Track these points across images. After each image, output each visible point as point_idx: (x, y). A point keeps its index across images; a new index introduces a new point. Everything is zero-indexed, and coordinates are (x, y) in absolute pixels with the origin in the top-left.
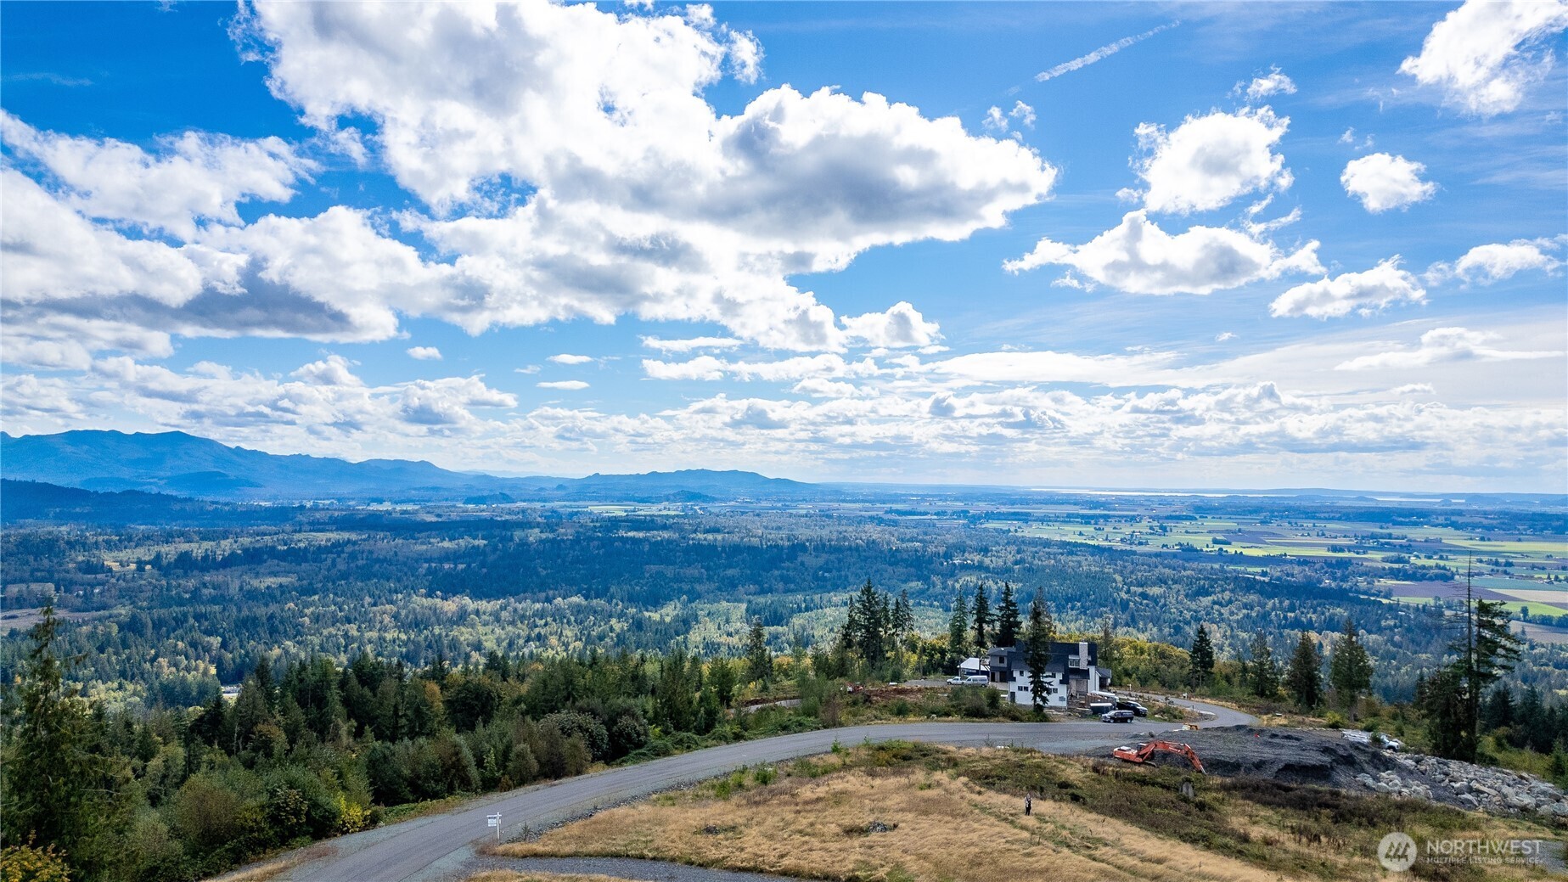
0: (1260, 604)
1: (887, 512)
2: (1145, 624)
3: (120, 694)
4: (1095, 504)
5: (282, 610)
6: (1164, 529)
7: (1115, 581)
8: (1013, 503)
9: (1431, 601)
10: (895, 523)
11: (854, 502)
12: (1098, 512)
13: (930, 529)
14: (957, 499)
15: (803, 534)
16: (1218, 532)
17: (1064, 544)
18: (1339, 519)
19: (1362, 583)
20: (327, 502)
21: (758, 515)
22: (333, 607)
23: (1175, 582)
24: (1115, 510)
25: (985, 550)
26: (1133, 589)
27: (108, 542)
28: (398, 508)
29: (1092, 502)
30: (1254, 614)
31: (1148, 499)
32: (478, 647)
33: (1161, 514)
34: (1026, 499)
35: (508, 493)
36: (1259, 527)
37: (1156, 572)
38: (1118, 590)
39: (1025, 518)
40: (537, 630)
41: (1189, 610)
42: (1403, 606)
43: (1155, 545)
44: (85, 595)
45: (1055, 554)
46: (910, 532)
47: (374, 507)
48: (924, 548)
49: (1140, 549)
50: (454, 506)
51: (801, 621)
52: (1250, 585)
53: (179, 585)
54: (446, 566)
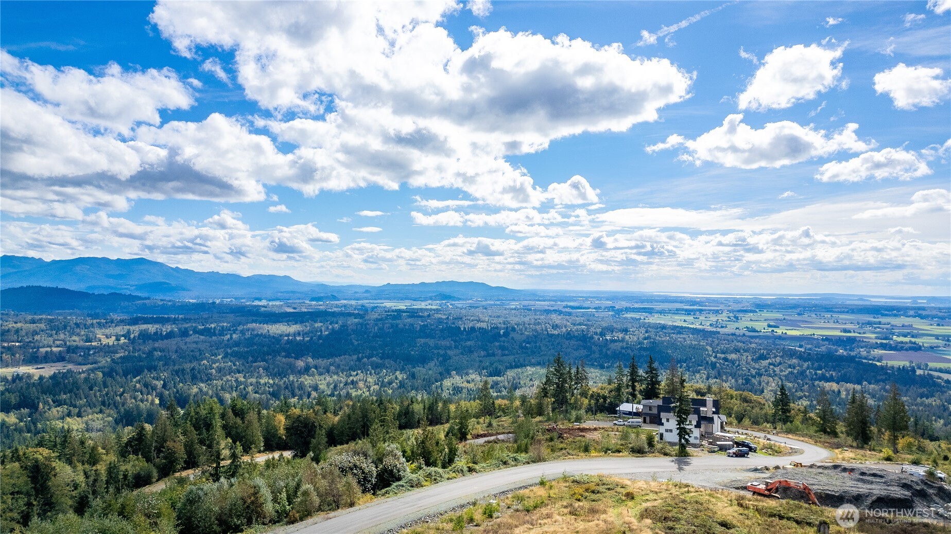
0: (799, 365)
1: (564, 307)
2: (727, 378)
3: (100, 416)
4: (693, 302)
5: (200, 365)
6: (737, 318)
7: (707, 350)
8: (642, 302)
9: (907, 364)
10: (570, 314)
11: (544, 301)
12: (695, 307)
13: (591, 318)
14: (608, 299)
15: (514, 320)
16: (771, 320)
17: (675, 327)
18: (847, 312)
19: (863, 352)
20: (229, 300)
21: (486, 309)
22: (230, 363)
23: (745, 351)
24: (706, 306)
25: (625, 331)
26: (719, 355)
27: (99, 323)
28: (271, 303)
29: (692, 301)
30: (796, 371)
31: (727, 299)
32: (316, 388)
33: (735, 309)
34: (651, 299)
35: (336, 295)
36: (797, 317)
37: (733, 345)
38: (709, 356)
39: (650, 311)
40: (351, 378)
41: (754, 368)
42: (891, 367)
43: (731, 328)
44: (84, 354)
45: (669, 334)
46: (578, 320)
47: (257, 303)
48: (588, 330)
49: (722, 331)
50: (304, 303)
51: (512, 374)
52: (792, 354)
53: (140, 350)
54: (298, 338)
